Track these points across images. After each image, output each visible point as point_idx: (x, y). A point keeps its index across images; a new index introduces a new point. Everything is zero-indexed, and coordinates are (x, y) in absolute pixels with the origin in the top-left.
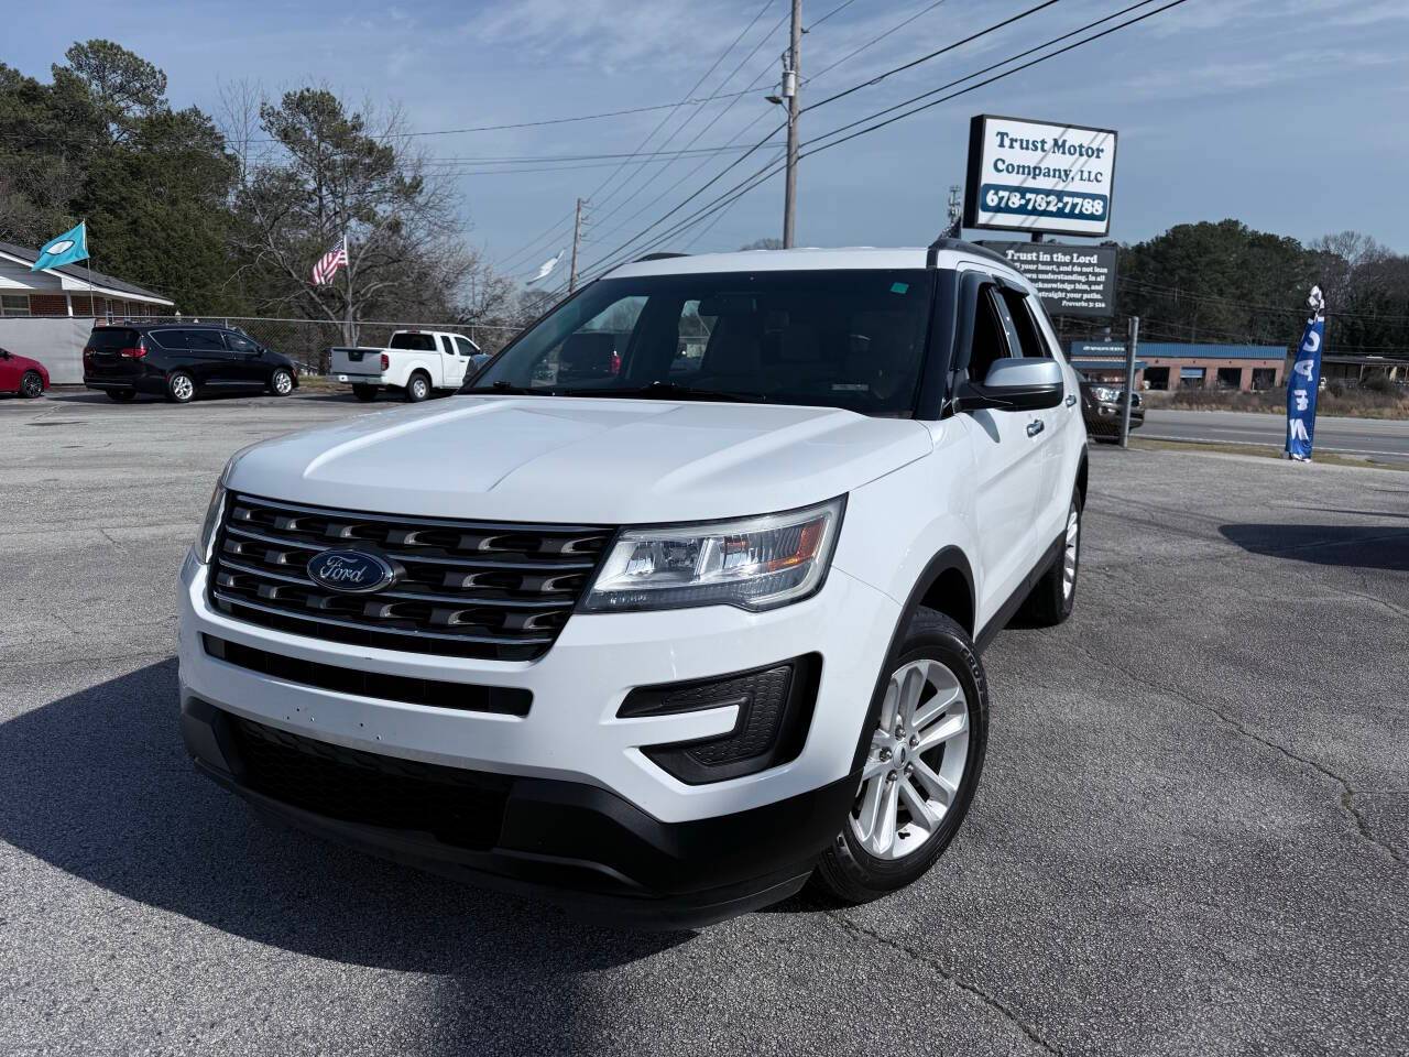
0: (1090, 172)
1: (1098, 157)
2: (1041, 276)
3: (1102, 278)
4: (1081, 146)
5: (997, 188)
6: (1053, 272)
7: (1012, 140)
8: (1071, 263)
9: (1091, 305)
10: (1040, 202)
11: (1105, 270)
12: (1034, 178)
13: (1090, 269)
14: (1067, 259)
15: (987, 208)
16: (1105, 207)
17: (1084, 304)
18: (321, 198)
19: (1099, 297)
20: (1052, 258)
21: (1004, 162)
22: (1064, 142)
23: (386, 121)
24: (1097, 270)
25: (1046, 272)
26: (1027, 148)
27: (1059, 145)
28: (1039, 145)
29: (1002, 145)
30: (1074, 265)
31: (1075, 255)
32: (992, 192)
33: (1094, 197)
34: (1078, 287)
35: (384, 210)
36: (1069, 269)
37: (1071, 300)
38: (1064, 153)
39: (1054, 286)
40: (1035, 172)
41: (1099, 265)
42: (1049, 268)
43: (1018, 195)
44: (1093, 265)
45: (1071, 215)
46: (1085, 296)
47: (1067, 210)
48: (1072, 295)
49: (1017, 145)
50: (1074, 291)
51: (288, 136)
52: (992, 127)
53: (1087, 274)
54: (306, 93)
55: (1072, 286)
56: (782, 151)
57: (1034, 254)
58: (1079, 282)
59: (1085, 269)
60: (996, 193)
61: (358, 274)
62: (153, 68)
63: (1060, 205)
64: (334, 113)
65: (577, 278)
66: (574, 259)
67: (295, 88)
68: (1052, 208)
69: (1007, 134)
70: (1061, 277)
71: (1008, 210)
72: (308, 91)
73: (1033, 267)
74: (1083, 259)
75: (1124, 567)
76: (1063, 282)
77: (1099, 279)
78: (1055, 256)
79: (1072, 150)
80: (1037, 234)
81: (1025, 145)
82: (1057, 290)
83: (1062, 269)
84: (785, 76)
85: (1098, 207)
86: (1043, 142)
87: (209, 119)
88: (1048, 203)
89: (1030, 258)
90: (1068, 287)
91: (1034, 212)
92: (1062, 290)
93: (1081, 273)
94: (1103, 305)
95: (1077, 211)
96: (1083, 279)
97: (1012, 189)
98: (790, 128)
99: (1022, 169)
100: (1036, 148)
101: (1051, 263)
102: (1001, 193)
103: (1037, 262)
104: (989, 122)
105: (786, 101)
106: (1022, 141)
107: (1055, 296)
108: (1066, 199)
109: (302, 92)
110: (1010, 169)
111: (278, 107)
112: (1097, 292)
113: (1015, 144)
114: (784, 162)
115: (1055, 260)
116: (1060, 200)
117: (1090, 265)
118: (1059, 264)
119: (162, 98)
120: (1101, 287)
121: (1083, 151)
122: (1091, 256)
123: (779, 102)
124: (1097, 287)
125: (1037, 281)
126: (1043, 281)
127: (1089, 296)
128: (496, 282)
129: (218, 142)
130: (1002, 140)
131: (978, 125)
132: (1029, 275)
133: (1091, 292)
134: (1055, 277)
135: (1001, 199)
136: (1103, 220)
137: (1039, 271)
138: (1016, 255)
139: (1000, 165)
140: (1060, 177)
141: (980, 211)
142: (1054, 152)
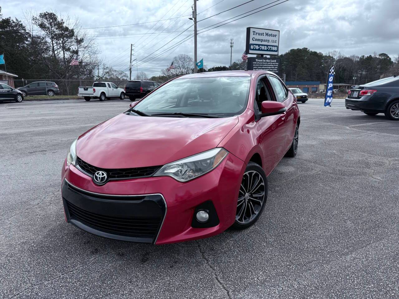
0: (274, 40)
1: (275, 37)
2: (264, 65)
3: (277, 65)
4: (272, 34)
5: (253, 45)
6: (266, 64)
7: (256, 33)
8: (270, 62)
10: (263, 47)
11: (278, 64)
12: (261, 42)
13: (274, 63)
14: (269, 61)
15: (251, 49)
16: (277, 49)
19: (276, 70)
21: (254, 38)
22: (268, 33)
24: (276, 63)
25: (265, 64)
26: (260, 35)
27: (267, 34)
29: (254, 34)
30: (271, 62)
31: (271, 60)
32: (252, 45)
33: (275, 46)
34: (272, 68)
36: (270, 63)
38: (268, 36)
40: (262, 41)
41: (276, 62)
42: (265, 63)
43: (258, 46)
45: (270, 51)
46: (273, 70)
47: (269, 50)
48: (271, 70)
49: (257, 34)
51: (42, 26)
52: (252, 30)
53: (274, 65)
54: (46, 13)
57: (262, 60)
58: (272, 66)
59: (273, 63)
60: (253, 46)
63: (267, 48)
64: (56, 19)
67: (43, 11)
68: (265, 49)
70: (268, 65)
71: (256, 50)
72: (47, 12)
73: (262, 63)
74: (273, 61)
76: (268, 66)
78: (266, 60)
80: (262, 55)
81: (259, 34)
85: (275, 49)
86: (263, 33)
88: (265, 48)
91: (262, 50)
93: (272, 64)
94: (278, 72)
95: (271, 50)
96: (273, 66)
97: (256, 45)
98: (195, 26)
99: (259, 40)
100: (262, 35)
101: (266, 62)
102: (254, 46)
103: (263, 62)
104: (251, 28)
107: (267, 70)
108: (269, 47)
109: (45, 13)
110: (256, 40)
111: (38, 17)
112: (276, 69)
114: (194, 35)
116: (267, 47)
117: (274, 62)
118: (268, 62)
120: (277, 68)
121: (272, 35)
122: (275, 60)
123: (192, 19)
124: (276, 68)
125: (263, 66)
126: (264, 66)
127: (274, 70)
128: (107, 68)
129: (24, 28)
130: (254, 33)
131: (248, 30)
132: (261, 65)
133: (275, 69)
134: (267, 65)
135: (254, 47)
136: (277, 52)
137: (263, 64)
138: (258, 60)
139: (254, 39)
140: (267, 42)
141: (249, 50)
142: (266, 36)
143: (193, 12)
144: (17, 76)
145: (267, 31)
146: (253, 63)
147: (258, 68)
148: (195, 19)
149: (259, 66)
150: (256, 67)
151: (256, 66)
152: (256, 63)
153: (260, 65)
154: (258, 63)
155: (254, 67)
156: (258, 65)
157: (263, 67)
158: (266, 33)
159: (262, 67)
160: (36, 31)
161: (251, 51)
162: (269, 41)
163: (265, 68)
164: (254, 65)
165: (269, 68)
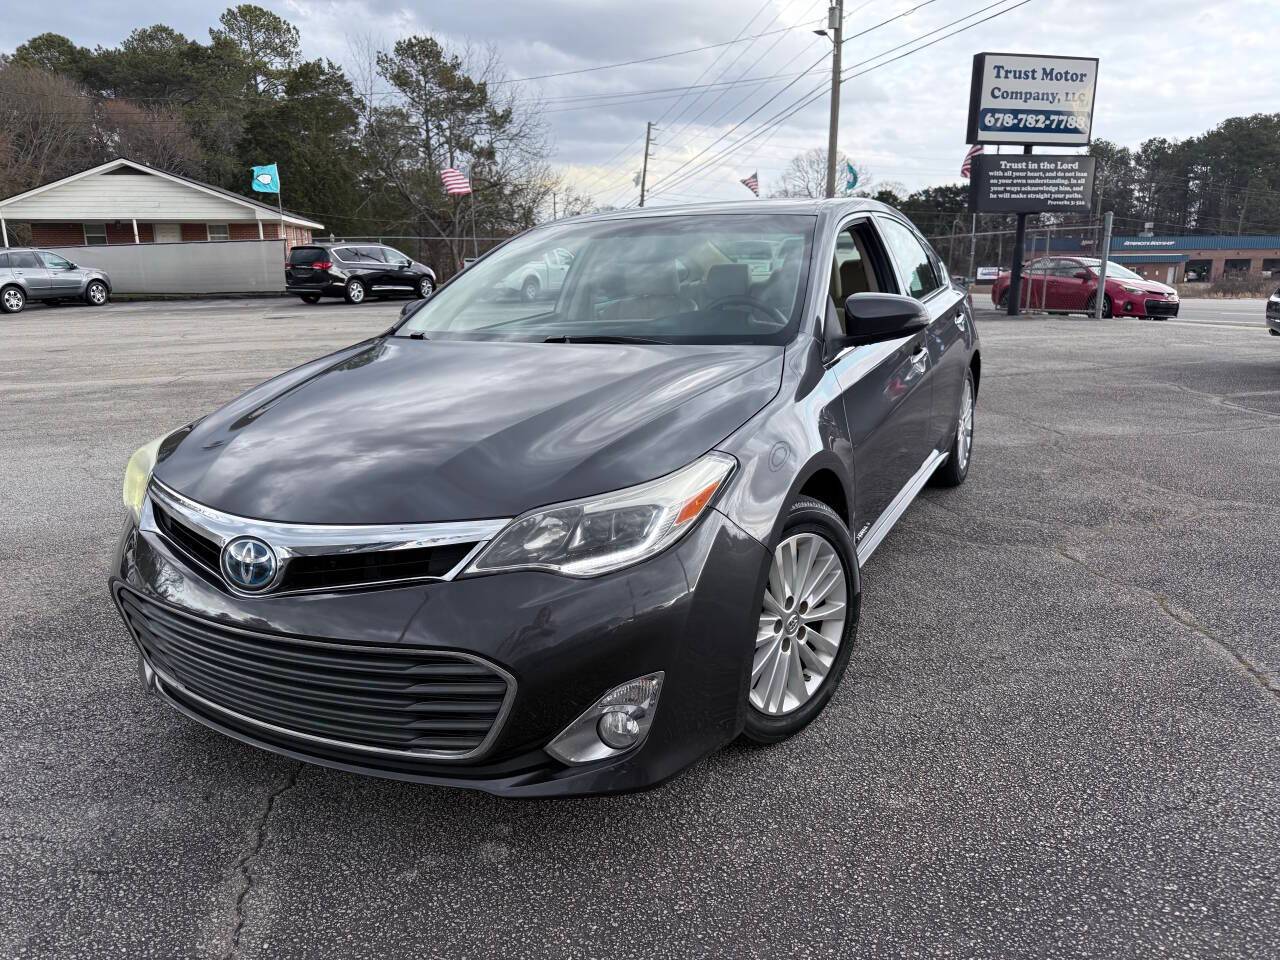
0: (1074, 94)
1: (1081, 80)
2: (1029, 181)
3: (1083, 181)
4: (1067, 73)
5: (993, 111)
6: (1040, 178)
7: (1007, 72)
9: (1073, 203)
10: (1031, 120)
12: (1025, 101)
13: (1073, 174)
14: (1052, 166)
15: (986, 128)
16: (1086, 122)
17: (1066, 203)
18: (428, 131)
19: (1080, 196)
20: (1039, 166)
21: (999, 90)
22: (1052, 70)
23: (483, 62)
24: (1078, 174)
25: (1034, 178)
26: (1020, 77)
27: (1048, 74)
28: (1030, 75)
29: (998, 76)
30: (1057, 170)
31: (1059, 163)
32: (990, 115)
33: (1077, 114)
34: (1061, 188)
35: (481, 141)
36: (1054, 174)
37: (1055, 200)
38: (1051, 79)
39: (1041, 189)
40: (1027, 96)
41: (1080, 170)
42: (1036, 174)
43: (1012, 117)
44: (1075, 171)
45: (1058, 130)
46: (1067, 196)
47: (1053, 126)
48: (1056, 196)
49: (1011, 75)
50: (1058, 192)
51: (401, 80)
52: (989, 63)
53: (1069, 178)
54: (413, 41)
55: (1056, 188)
57: (1024, 164)
58: (1062, 185)
59: (1067, 174)
60: (993, 116)
62: (288, 25)
63: (1048, 122)
64: (438, 55)
66: (644, 176)
67: (404, 36)
68: (1041, 125)
69: (1002, 67)
70: (1047, 181)
71: (1004, 129)
72: (415, 37)
73: (1023, 174)
74: (1065, 166)
76: (1048, 185)
77: (1079, 182)
78: (1042, 164)
79: (1059, 77)
80: (1028, 147)
81: (1018, 75)
82: (1043, 192)
85: (1081, 122)
86: (1034, 72)
87: (339, 69)
88: (1037, 121)
89: (1020, 167)
90: (1053, 189)
91: (1026, 129)
92: (1047, 192)
93: (1064, 178)
94: (1083, 203)
95: (1062, 127)
96: (1066, 182)
97: (1004, 111)
98: (834, 56)
99: (1015, 95)
100: (1028, 77)
101: (1039, 170)
102: (997, 116)
103: (1026, 170)
104: (987, 57)
105: (831, 33)
106: (1015, 72)
107: (1042, 197)
108: (1052, 117)
109: (410, 40)
110: (1005, 95)
111: (392, 55)
112: (1078, 192)
113: (1009, 75)
114: (830, 85)
115: (1042, 167)
116: (1047, 118)
117: (1072, 170)
118: (1045, 171)
120: (1081, 188)
121: (1069, 77)
122: (1074, 163)
123: (825, 34)
124: (1077, 189)
125: (1026, 185)
126: (1031, 185)
127: (1071, 196)
128: (576, 199)
129: (348, 87)
130: (998, 72)
131: (979, 61)
132: (1019, 181)
133: (1073, 192)
134: (1042, 181)
135: (997, 120)
136: (1085, 132)
137: (1026, 178)
138: (1008, 165)
139: (997, 93)
140: (1047, 99)
141: (979, 131)
142: (1043, 79)
143: (832, 10)
144: (322, 227)
145: (1049, 65)
146: (991, 174)
147: (1008, 192)
148: (838, 32)
149: (1012, 185)
150: (1002, 189)
151: (1002, 185)
152: (1001, 174)
153: (1015, 181)
154: (1009, 173)
155: (992, 189)
156: (1009, 181)
157: (1029, 188)
158: (1044, 69)
159: (1023, 189)
160: (383, 95)
161: (982, 135)
163: (1034, 189)
164: (995, 181)
165: (1051, 193)
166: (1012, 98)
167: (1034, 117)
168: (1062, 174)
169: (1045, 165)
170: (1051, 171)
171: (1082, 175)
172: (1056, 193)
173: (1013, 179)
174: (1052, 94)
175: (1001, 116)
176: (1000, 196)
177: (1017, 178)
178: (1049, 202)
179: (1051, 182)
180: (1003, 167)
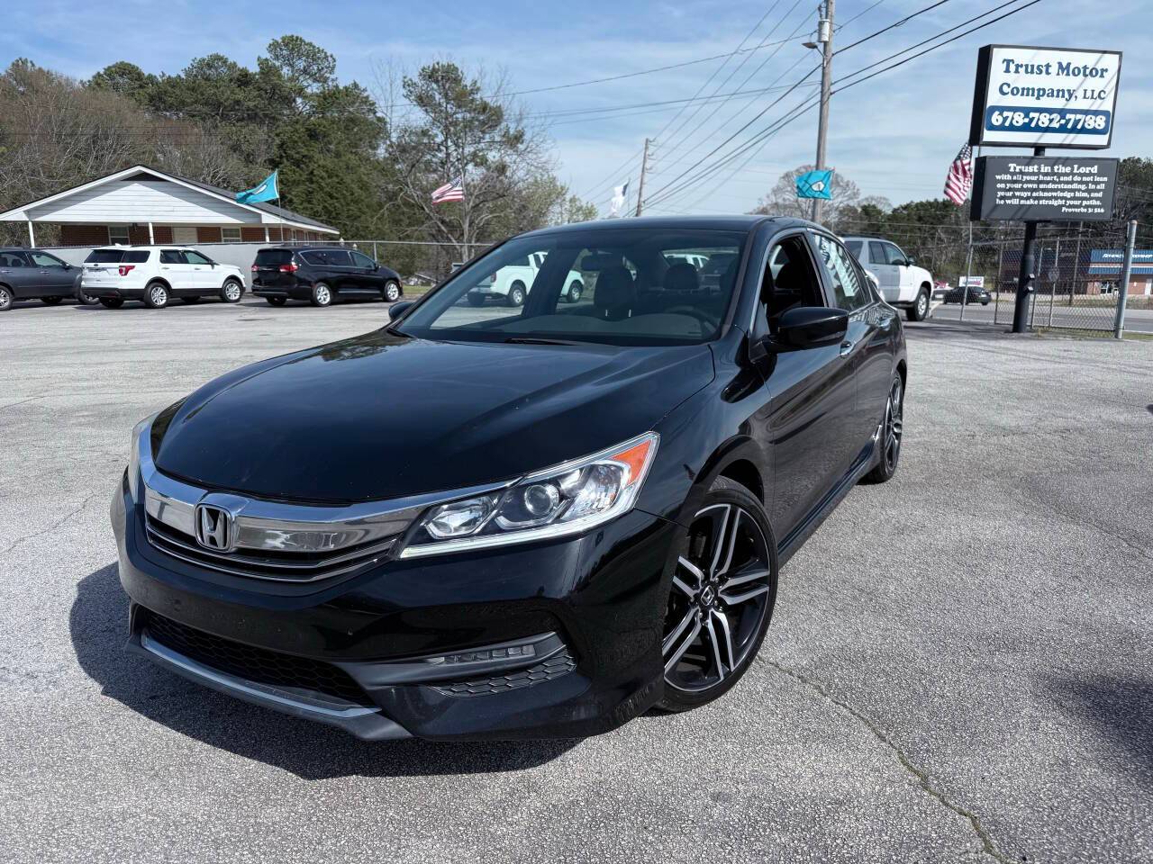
0: (1093, 91)
1: (1102, 76)
2: (1041, 186)
3: (1102, 186)
4: (1085, 68)
5: (1002, 109)
6: (1054, 182)
7: (1017, 66)
8: (1072, 173)
9: (1090, 210)
10: (1044, 120)
12: (1038, 98)
13: (1091, 179)
14: (1068, 170)
15: (992, 128)
16: (1107, 122)
17: (1083, 210)
18: (447, 148)
19: (1098, 203)
20: (1052, 169)
21: (1009, 86)
22: (1069, 64)
23: (495, 83)
24: (1097, 179)
25: (1048, 182)
26: (1032, 72)
27: (1064, 69)
28: (1044, 69)
29: (1007, 71)
30: (1074, 175)
31: (1076, 166)
32: (997, 113)
33: (1096, 113)
34: (1077, 194)
35: (493, 156)
36: (1070, 178)
37: (1070, 206)
38: (1068, 74)
39: (1055, 194)
40: (1040, 93)
41: (1100, 174)
42: (1049, 178)
43: (1022, 115)
44: (1094, 175)
45: (1074, 130)
46: (1085, 203)
47: (1069, 126)
48: (1072, 202)
49: (1022, 70)
50: (1074, 198)
51: (423, 101)
52: (998, 57)
53: (1087, 183)
54: (437, 66)
55: (1072, 194)
56: (816, 89)
57: (1036, 167)
58: (1079, 190)
59: (1085, 179)
60: (1001, 114)
61: (473, 207)
62: (326, 53)
63: (1063, 122)
64: (457, 80)
65: (643, 204)
66: (641, 188)
67: (429, 63)
68: (1055, 125)
69: (1013, 61)
70: (1062, 186)
71: (1012, 128)
72: (438, 64)
73: (1035, 178)
74: (1083, 170)
75: (1081, 431)
76: (1063, 190)
77: (1098, 187)
78: (1056, 167)
79: (1076, 72)
80: (1039, 149)
81: (1030, 70)
82: (1057, 198)
83: (1062, 179)
84: (821, 24)
85: (1100, 122)
86: (1048, 66)
87: (365, 90)
88: (1051, 121)
89: (1031, 170)
90: (1069, 195)
91: (1038, 129)
92: (1062, 198)
93: (1081, 182)
94: (1102, 211)
95: (1079, 127)
96: (1083, 187)
97: (1014, 109)
98: (824, 68)
99: (1027, 91)
100: (1041, 72)
102: (1005, 114)
103: (1039, 173)
104: (995, 50)
105: (821, 47)
106: (1027, 66)
107: (1055, 203)
108: (1068, 116)
109: (434, 66)
110: (1015, 91)
111: (416, 80)
112: (1097, 199)
113: (1020, 69)
114: (818, 98)
115: (1056, 171)
116: (1063, 117)
117: (1090, 174)
118: (1059, 175)
119: (332, 77)
120: (1100, 195)
121: (1088, 72)
122: (1092, 166)
123: (815, 47)
124: (1096, 195)
125: (1037, 190)
126: (1044, 190)
127: (1088, 203)
129: (372, 107)
130: (1008, 66)
131: (985, 54)
132: (1030, 186)
133: (1091, 199)
134: (1056, 186)
135: (1005, 119)
136: (1105, 134)
137: (1039, 182)
138: (1017, 167)
139: (1005, 89)
140: (1063, 96)
141: (985, 131)
142: (1058, 74)
144: (337, 232)
145: (1065, 58)
146: (998, 177)
147: (1017, 197)
148: (828, 45)
149: (1022, 190)
150: (1010, 194)
151: (1010, 190)
152: (1009, 177)
153: (1025, 186)
154: (1018, 177)
155: (999, 194)
156: (1019, 186)
157: (1041, 194)
158: (1060, 64)
159: (1034, 194)
162: (1071, 96)
163: (1046, 194)
164: (1003, 186)
165: (1066, 198)
166: (1022, 95)
167: (1048, 115)
168: (1079, 179)
169: (1060, 169)
170: (1066, 174)
171: (1101, 179)
172: (1071, 199)
173: (1023, 183)
174: (1069, 91)
175: (1010, 114)
176: (1008, 202)
177: (1028, 182)
178: (1064, 209)
179: (1066, 186)
180: (1012, 170)
